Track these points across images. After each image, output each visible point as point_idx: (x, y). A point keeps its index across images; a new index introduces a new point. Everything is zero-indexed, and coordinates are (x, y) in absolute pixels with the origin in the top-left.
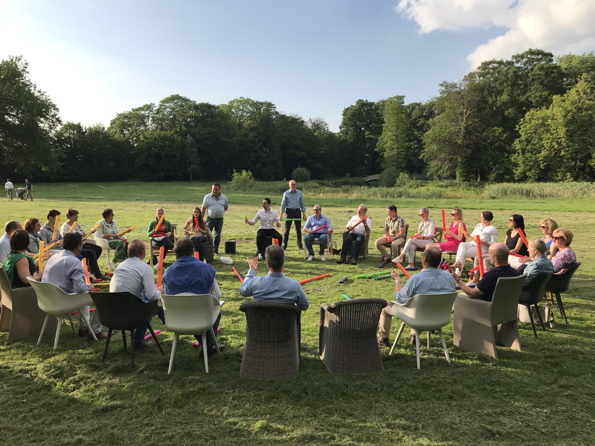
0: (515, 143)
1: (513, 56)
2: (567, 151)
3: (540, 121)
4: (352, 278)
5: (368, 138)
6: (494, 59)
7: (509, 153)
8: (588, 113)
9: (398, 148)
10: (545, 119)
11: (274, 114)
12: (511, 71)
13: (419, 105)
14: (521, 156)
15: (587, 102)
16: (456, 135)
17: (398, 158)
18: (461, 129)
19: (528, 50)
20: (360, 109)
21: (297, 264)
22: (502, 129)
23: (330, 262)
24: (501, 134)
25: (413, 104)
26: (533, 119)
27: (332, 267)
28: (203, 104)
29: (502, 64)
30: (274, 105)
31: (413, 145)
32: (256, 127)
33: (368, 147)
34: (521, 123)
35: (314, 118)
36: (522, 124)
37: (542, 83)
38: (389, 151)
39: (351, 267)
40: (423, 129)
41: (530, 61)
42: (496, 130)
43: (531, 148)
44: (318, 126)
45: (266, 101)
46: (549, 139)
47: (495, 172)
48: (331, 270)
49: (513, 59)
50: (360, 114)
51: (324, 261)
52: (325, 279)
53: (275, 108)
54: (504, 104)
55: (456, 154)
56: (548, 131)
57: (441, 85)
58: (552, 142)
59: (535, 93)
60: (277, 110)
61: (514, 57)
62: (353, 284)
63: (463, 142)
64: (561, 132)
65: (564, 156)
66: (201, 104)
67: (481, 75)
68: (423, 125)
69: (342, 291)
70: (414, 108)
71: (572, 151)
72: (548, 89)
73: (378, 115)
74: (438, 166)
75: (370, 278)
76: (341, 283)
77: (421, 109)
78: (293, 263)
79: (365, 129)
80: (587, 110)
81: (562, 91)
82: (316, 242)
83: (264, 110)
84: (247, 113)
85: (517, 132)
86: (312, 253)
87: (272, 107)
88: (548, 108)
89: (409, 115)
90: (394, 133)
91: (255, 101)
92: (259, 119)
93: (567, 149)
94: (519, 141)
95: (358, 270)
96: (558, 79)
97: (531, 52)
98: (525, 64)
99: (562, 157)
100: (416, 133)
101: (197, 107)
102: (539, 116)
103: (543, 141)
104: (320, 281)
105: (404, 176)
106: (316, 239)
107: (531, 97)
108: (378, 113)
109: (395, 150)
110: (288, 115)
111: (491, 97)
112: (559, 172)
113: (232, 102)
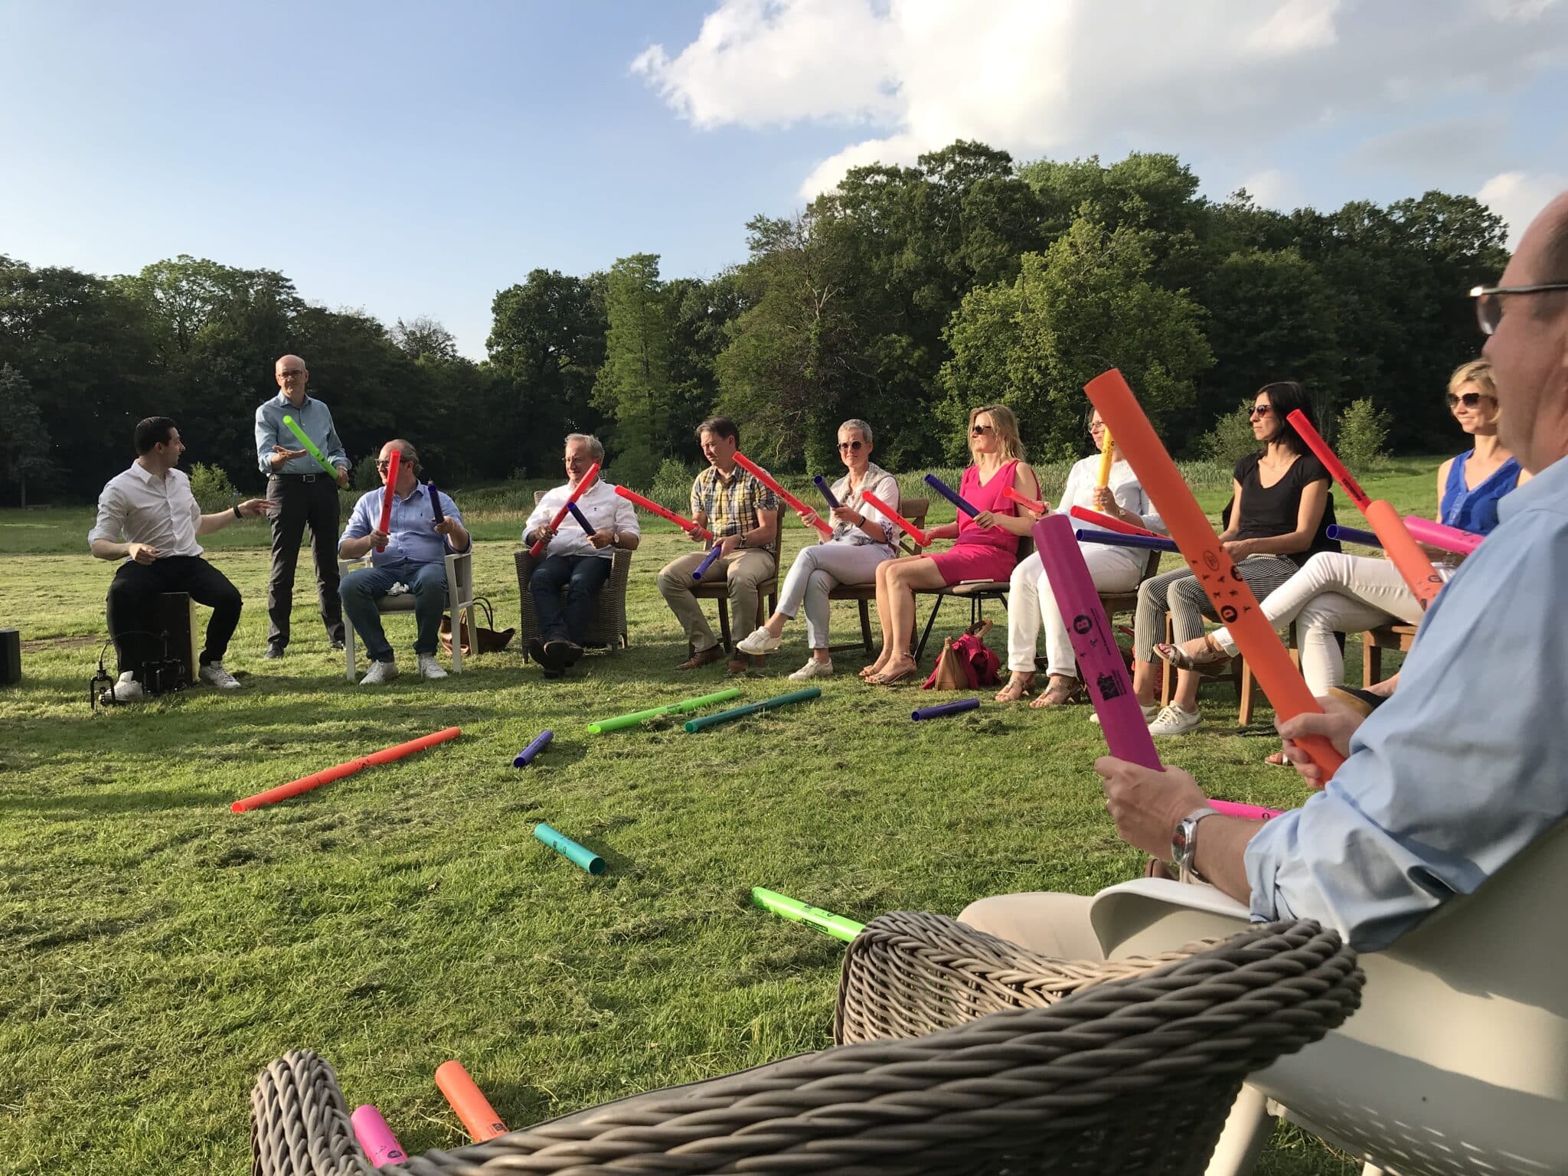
0: (941, 372)
1: (921, 157)
2: (1061, 390)
3: (997, 317)
4: (576, 736)
5: (569, 373)
6: (876, 163)
7: (929, 398)
8: (1100, 298)
9: (651, 395)
10: (1007, 311)
11: (289, 306)
12: (918, 192)
13: (696, 285)
14: (958, 405)
15: (1096, 270)
16: (800, 356)
17: (653, 422)
18: (808, 340)
19: (954, 143)
20: (541, 295)
21: (303, 704)
22: (910, 340)
23: (464, 681)
24: (906, 353)
25: (682, 282)
26: (980, 311)
27: (475, 699)
28: (53, 270)
29: (896, 176)
30: (288, 280)
31: (689, 391)
32: (235, 341)
33: (571, 398)
34: (952, 322)
35: (413, 319)
36: (955, 324)
37: (991, 225)
38: (627, 404)
39: (561, 691)
40: (709, 346)
41: (960, 171)
42: (895, 341)
43: (980, 385)
44: (425, 341)
45: (263, 270)
46: (1019, 359)
47: (899, 450)
48: (472, 714)
49: (920, 164)
50: (542, 307)
51: (439, 679)
52: (439, 754)
53: (292, 287)
54: (911, 274)
55: (802, 405)
56: (1016, 340)
57: (751, 226)
58: (1027, 367)
59: (979, 248)
60: (300, 294)
61: (923, 159)
62: (583, 764)
63: (816, 373)
64: (1045, 344)
65: (1054, 401)
66: (45, 270)
67: (846, 203)
68: (709, 338)
69: (532, 806)
70: (682, 294)
71: (1073, 388)
72: (1008, 240)
73: (590, 312)
74: (757, 438)
75: (660, 726)
76: (520, 763)
77: (701, 295)
78: (290, 699)
79: (559, 350)
80: (1095, 289)
81: (1040, 245)
82: (397, 601)
83: (256, 292)
84: (204, 301)
85: (945, 344)
86: (382, 649)
87: (283, 287)
88: (1011, 285)
89: (673, 311)
90: (637, 356)
91: (227, 268)
92: (242, 319)
93: (1061, 384)
94: (952, 366)
95: (598, 699)
96: (1026, 216)
97: (961, 149)
98: (949, 177)
99: (1050, 405)
100: (693, 357)
101: (30, 281)
102: (994, 302)
103: (1005, 364)
104: (413, 766)
105: (674, 468)
106: (396, 587)
107: (970, 258)
108: (591, 307)
109: (643, 400)
110: (333, 308)
111: (878, 257)
112: (1046, 441)
113: (151, 270)
